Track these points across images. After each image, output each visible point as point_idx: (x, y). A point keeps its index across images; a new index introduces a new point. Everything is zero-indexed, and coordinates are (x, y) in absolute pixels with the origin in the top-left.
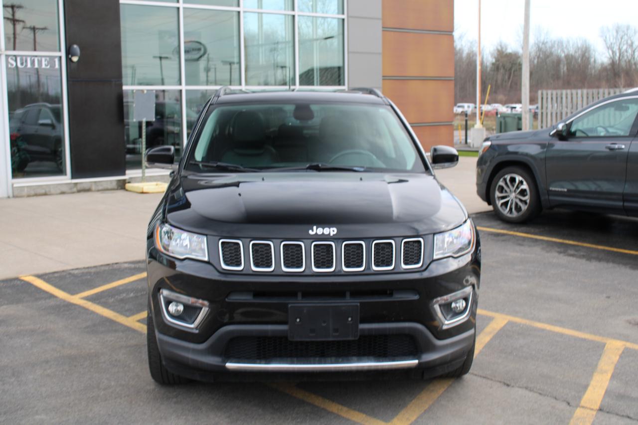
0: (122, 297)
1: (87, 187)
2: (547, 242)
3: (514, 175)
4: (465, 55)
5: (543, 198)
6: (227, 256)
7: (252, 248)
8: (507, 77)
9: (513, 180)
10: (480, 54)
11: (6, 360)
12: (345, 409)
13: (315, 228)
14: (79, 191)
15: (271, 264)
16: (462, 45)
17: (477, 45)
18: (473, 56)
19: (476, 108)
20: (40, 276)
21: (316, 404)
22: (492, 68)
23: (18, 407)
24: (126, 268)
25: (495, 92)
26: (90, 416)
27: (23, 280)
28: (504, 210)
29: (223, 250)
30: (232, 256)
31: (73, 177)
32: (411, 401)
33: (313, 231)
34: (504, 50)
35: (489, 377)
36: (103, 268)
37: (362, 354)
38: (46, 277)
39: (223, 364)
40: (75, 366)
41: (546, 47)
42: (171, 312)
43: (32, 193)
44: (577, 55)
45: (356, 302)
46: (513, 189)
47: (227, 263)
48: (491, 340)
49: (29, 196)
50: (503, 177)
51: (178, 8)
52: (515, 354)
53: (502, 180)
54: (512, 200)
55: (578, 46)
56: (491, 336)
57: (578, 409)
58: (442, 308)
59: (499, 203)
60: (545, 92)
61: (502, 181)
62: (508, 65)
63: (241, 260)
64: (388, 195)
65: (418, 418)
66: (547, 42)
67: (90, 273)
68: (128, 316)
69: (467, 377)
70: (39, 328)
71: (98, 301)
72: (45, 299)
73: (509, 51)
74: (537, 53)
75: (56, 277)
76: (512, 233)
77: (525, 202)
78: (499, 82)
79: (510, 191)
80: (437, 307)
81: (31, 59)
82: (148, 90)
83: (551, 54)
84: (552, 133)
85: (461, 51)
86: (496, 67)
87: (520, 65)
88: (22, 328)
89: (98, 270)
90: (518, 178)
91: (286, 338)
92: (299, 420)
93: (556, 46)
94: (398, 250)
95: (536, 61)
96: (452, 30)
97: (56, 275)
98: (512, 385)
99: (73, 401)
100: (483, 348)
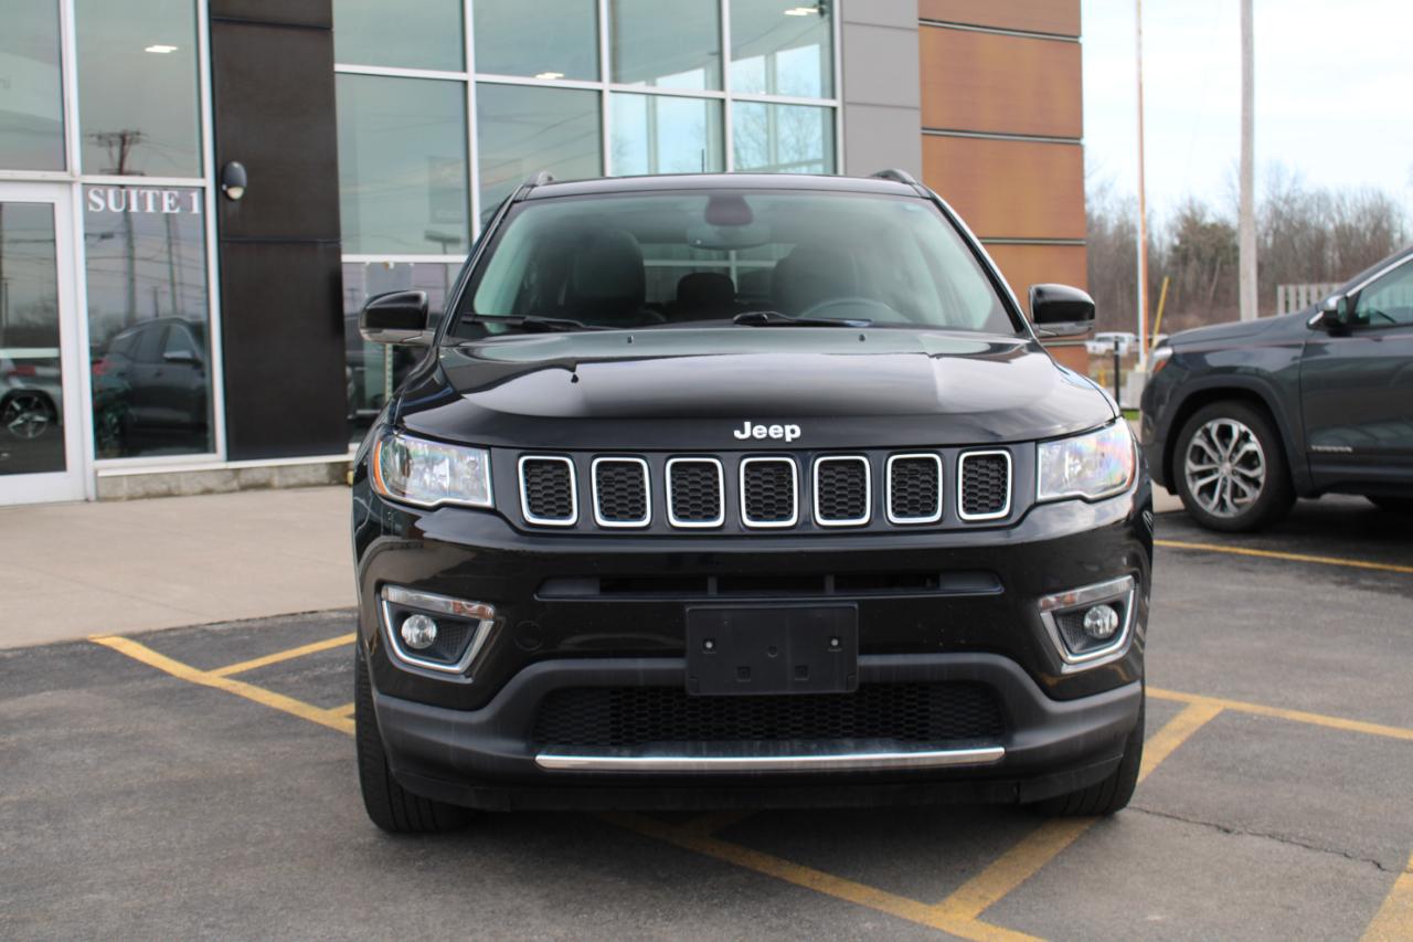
0: (316, 674)
1: (260, 477)
2: (1310, 564)
3: (1227, 421)
4: (1110, 228)
5: (1295, 471)
6: (538, 495)
7: (598, 475)
8: (1205, 277)
9: (1225, 432)
10: (1144, 231)
11: (34, 790)
12: (829, 878)
13: (747, 425)
14: (244, 488)
15: (644, 512)
16: (1104, 209)
17: (1136, 207)
18: (1128, 233)
19: (1137, 341)
20: (133, 637)
21: (760, 869)
22: (1169, 257)
23: (49, 878)
24: (333, 621)
25: (1182, 311)
26: (216, 894)
27: (97, 644)
28: (1207, 503)
29: (527, 481)
30: (551, 495)
31: (231, 457)
32: (992, 862)
33: (743, 432)
34: (1198, 218)
35: (1181, 816)
36: (280, 621)
37: (865, 734)
38: (150, 638)
39: (531, 758)
40: (194, 801)
41: (1292, 209)
42: (407, 641)
43: (140, 490)
44: (1362, 226)
45: (852, 600)
46: (1226, 454)
47: (537, 510)
48: (1184, 744)
49: (131, 498)
50: (1203, 428)
51: (465, 83)
52: (1241, 770)
53: (1199, 433)
54: (1225, 479)
55: (1363, 207)
56: (1183, 737)
57: (1404, 875)
58: (1060, 622)
59: (1195, 487)
60: (1292, 289)
61: (1200, 437)
62: (1209, 252)
63: (570, 503)
64: (930, 377)
65: (1007, 895)
66: (1294, 200)
67: (250, 630)
68: (327, 708)
69: (1123, 814)
70: (120, 731)
71: (262, 681)
72: (142, 679)
73: (1209, 219)
74: (1271, 223)
75: (171, 638)
76: (1225, 549)
77: (1254, 482)
78: (1189, 288)
79: (1220, 457)
80: (1047, 617)
81: (138, 193)
82: (397, 264)
83: (1304, 225)
84: (1312, 321)
85: (1101, 223)
86: (1182, 256)
87: (1236, 249)
88: (81, 730)
89: (269, 624)
90: (1238, 428)
91: (681, 690)
92: (716, 901)
93: (1315, 208)
94: (951, 473)
95: (1270, 241)
96: (1079, 136)
97: (172, 634)
98: (1238, 829)
99: (180, 865)
100: (1165, 760)
